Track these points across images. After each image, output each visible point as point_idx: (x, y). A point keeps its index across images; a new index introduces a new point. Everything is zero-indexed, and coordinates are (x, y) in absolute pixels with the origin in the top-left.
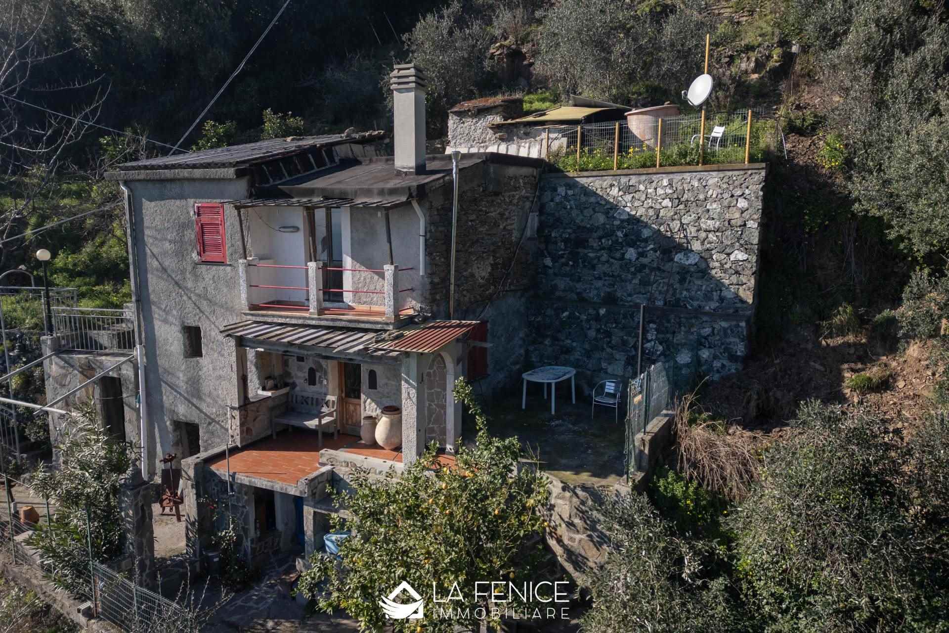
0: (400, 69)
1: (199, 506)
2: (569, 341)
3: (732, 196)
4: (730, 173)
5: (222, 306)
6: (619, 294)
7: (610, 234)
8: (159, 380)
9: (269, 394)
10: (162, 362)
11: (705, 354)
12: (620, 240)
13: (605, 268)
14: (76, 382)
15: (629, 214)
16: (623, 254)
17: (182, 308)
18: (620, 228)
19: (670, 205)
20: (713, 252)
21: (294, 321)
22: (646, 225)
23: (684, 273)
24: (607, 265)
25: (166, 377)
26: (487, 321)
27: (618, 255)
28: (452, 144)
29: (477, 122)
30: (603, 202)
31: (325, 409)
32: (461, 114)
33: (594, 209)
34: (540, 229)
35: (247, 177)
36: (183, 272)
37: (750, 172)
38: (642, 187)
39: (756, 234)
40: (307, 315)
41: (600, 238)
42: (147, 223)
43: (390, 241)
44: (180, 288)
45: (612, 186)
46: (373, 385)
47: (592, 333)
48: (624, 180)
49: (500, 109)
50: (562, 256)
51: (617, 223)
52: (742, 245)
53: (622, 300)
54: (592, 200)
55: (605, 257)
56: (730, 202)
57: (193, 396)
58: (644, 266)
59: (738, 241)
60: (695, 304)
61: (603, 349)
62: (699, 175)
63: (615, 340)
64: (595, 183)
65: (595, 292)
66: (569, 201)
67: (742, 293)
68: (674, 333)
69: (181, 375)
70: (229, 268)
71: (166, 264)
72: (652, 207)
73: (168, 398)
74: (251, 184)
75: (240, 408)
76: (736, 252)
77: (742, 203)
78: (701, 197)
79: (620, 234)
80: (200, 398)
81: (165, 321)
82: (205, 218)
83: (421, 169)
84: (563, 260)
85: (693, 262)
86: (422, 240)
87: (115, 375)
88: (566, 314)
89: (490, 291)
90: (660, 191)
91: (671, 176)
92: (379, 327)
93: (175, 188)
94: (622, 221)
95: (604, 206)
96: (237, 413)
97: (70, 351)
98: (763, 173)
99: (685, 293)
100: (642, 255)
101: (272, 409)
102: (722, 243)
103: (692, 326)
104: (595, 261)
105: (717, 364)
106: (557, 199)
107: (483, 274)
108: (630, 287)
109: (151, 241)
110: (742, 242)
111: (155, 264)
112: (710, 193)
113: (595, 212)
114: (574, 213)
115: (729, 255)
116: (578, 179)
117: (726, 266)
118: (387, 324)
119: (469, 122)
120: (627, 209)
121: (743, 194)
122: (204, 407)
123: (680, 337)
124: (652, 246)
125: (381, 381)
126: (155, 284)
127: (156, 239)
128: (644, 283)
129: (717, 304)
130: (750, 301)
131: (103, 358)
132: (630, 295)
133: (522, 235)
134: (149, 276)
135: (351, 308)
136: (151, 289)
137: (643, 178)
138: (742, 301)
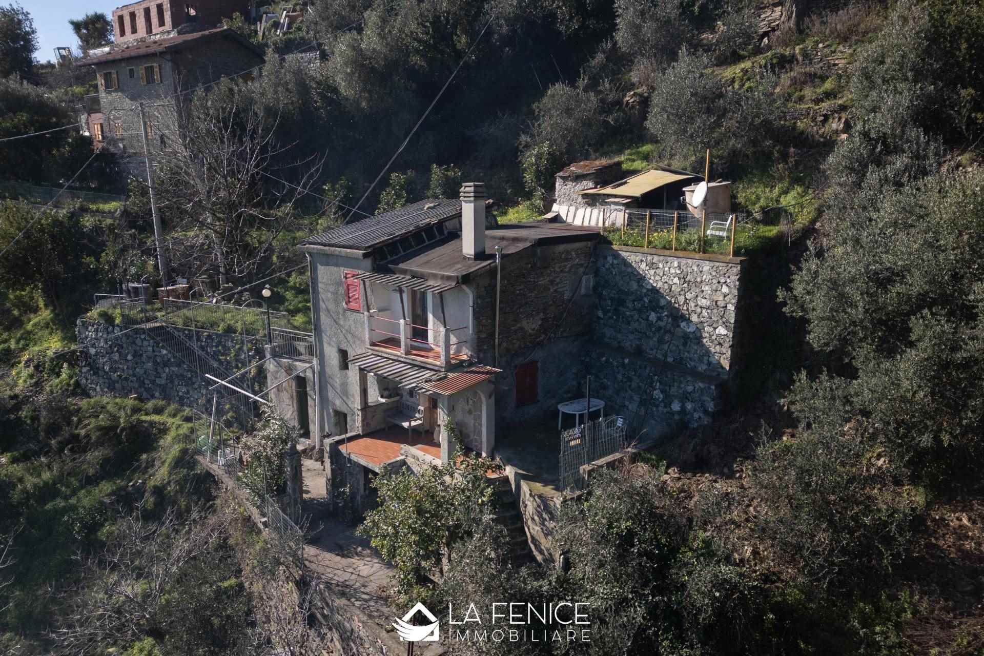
0: (466, 187)
1: (332, 470)
2: (605, 380)
3: (719, 282)
4: (717, 264)
5: (359, 340)
6: (644, 348)
7: (640, 299)
8: (326, 382)
9: (383, 400)
10: (328, 370)
11: (689, 406)
12: (646, 305)
13: (636, 325)
14: (283, 377)
15: (653, 286)
16: (648, 316)
17: (338, 337)
18: (646, 295)
19: (678, 282)
20: (705, 325)
21: (392, 357)
22: (663, 296)
23: (686, 337)
24: (637, 323)
25: (330, 381)
26: (537, 362)
27: (644, 317)
28: (558, 202)
29: (575, 186)
30: (636, 273)
31: (417, 415)
32: (565, 179)
33: (630, 277)
34: (595, 288)
35: (372, 257)
36: (338, 314)
37: (730, 265)
38: (661, 266)
39: (733, 315)
40: (399, 354)
41: (634, 301)
42: (320, 279)
43: (443, 312)
44: (337, 324)
45: (642, 261)
47: (620, 377)
48: (649, 258)
49: (592, 177)
50: (609, 311)
51: (644, 291)
52: (724, 323)
53: (646, 353)
54: (629, 270)
55: (636, 317)
56: (717, 287)
57: (344, 395)
58: (660, 328)
59: (721, 319)
60: (693, 363)
61: (626, 391)
62: (698, 262)
63: (634, 385)
64: (632, 257)
65: (629, 343)
66: (614, 268)
67: (722, 361)
68: (670, 386)
69: (338, 380)
70: (360, 316)
71: (330, 308)
72: (666, 282)
73: (331, 394)
74: (374, 262)
75: (362, 410)
76: (720, 327)
77: (725, 289)
78: (699, 280)
79: (646, 300)
80: (348, 398)
81: (329, 344)
82: (350, 280)
83: (480, 255)
84: (610, 314)
85: (692, 331)
86: (471, 309)
87: (303, 376)
88: (604, 359)
89: (541, 338)
90: (672, 271)
91: (680, 260)
92: (436, 368)
93: (334, 260)
94: (648, 290)
95: (637, 276)
96: (360, 413)
97: (281, 357)
98: (739, 268)
99: (686, 354)
100: (660, 319)
101: (385, 411)
102: (711, 318)
103: (681, 382)
104: (630, 319)
105: (696, 415)
106: (607, 266)
107: (534, 326)
108: (651, 343)
109: (322, 291)
110: (724, 320)
111: (324, 306)
112: (704, 277)
113: (631, 280)
114: (618, 278)
115: (715, 329)
116: (620, 252)
117: (714, 338)
118: (442, 367)
119: (570, 184)
120: (651, 281)
121: (726, 282)
122: (349, 403)
123: (674, 390)
124: (666, 313)
126: (324, 319)
127: (324, 290)
128: (661, 341)
129: (706, 367)
130: (727, 368)
131: (297, 363)
132: (652, 349)
133: (574, 295)
134: (321, 314)
135: (432, 349)
136: (322, 322)
137: (662, 258)
138: (722, 367)
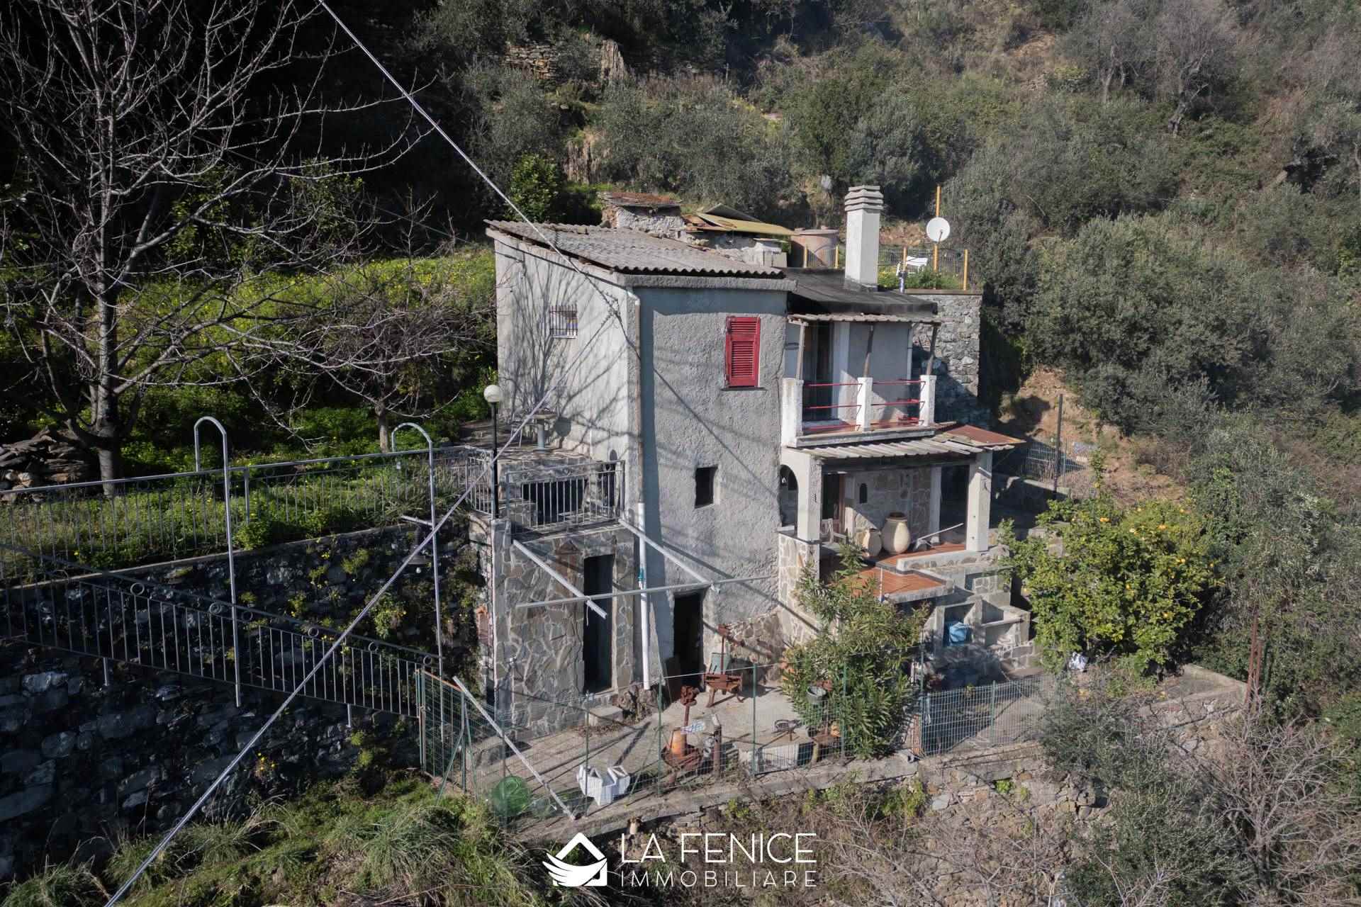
3: (961, 315)
5: (748, 438)
10: (665, 520)
17: (701, 445)
20: (950, 358)
21: (851, 440)
25: (672, 539)
36: (704, 403)
37: (972, 297)
39: (978, 343)
42: (658, 340)
44: (699, 420)
46: (863, 498)
52: (968, 353)
56: (960, 319)
57: (704, 553)
59: (966, 349)
67: (970, 389)
69: (690, 531)
70: (760, 392)
74: (788, 297)
76: (965, 358)
80: (714, 554)
82: (737, 336)
86: (910, 352)
87: (607, 552)
93: (703, 299)
98: (981, 298)
102: (956, 351)
109: (663, 365)
110: (969, 350)
111: (668, 394)
115: (960, 360)
117: (959, 369)
121: (968, 313)
125: (871, 492)
126: (664, 420)
127: (672, 362)
130: (976, 394)
134: (658, 411)
138: (971, 395)
